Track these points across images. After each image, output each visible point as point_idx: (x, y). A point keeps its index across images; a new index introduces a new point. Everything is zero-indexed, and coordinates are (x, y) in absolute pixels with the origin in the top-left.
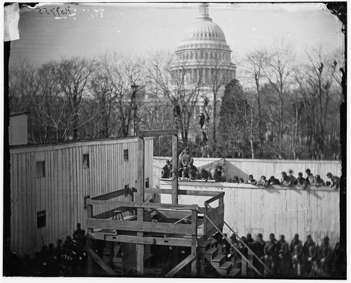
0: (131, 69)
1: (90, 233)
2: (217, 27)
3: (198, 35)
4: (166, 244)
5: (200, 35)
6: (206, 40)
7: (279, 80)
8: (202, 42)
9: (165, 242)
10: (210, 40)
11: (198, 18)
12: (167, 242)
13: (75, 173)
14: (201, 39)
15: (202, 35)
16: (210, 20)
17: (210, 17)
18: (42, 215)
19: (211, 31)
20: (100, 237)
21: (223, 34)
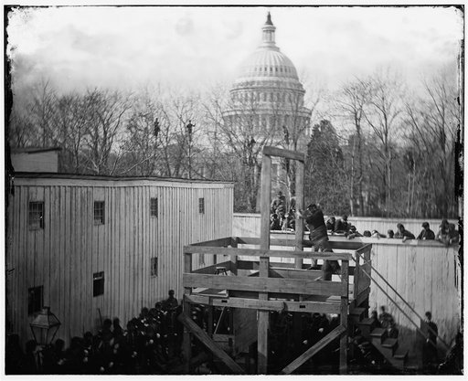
0: (181, 105)
1: (188, 295)
2: (286, 59)
3: (261, 69)
4: (302, 310)
5: (263, 69)
6: (271, 75)
7: (384, 122)
8: (266, 78)
9: (301, 307)
10: (277, 76)
11: (260, 47)
12: (304, 307)
13: (140, 223)
14: (265, 75)
15: (266, 69)
16: (277, 49)
17: (277, 45)
18: (100, 278)
19: (279, 65)
20: (203, 300)
21: (294, 68)
